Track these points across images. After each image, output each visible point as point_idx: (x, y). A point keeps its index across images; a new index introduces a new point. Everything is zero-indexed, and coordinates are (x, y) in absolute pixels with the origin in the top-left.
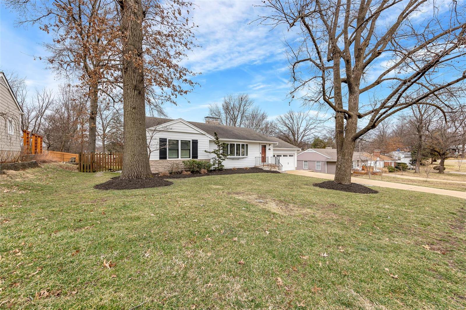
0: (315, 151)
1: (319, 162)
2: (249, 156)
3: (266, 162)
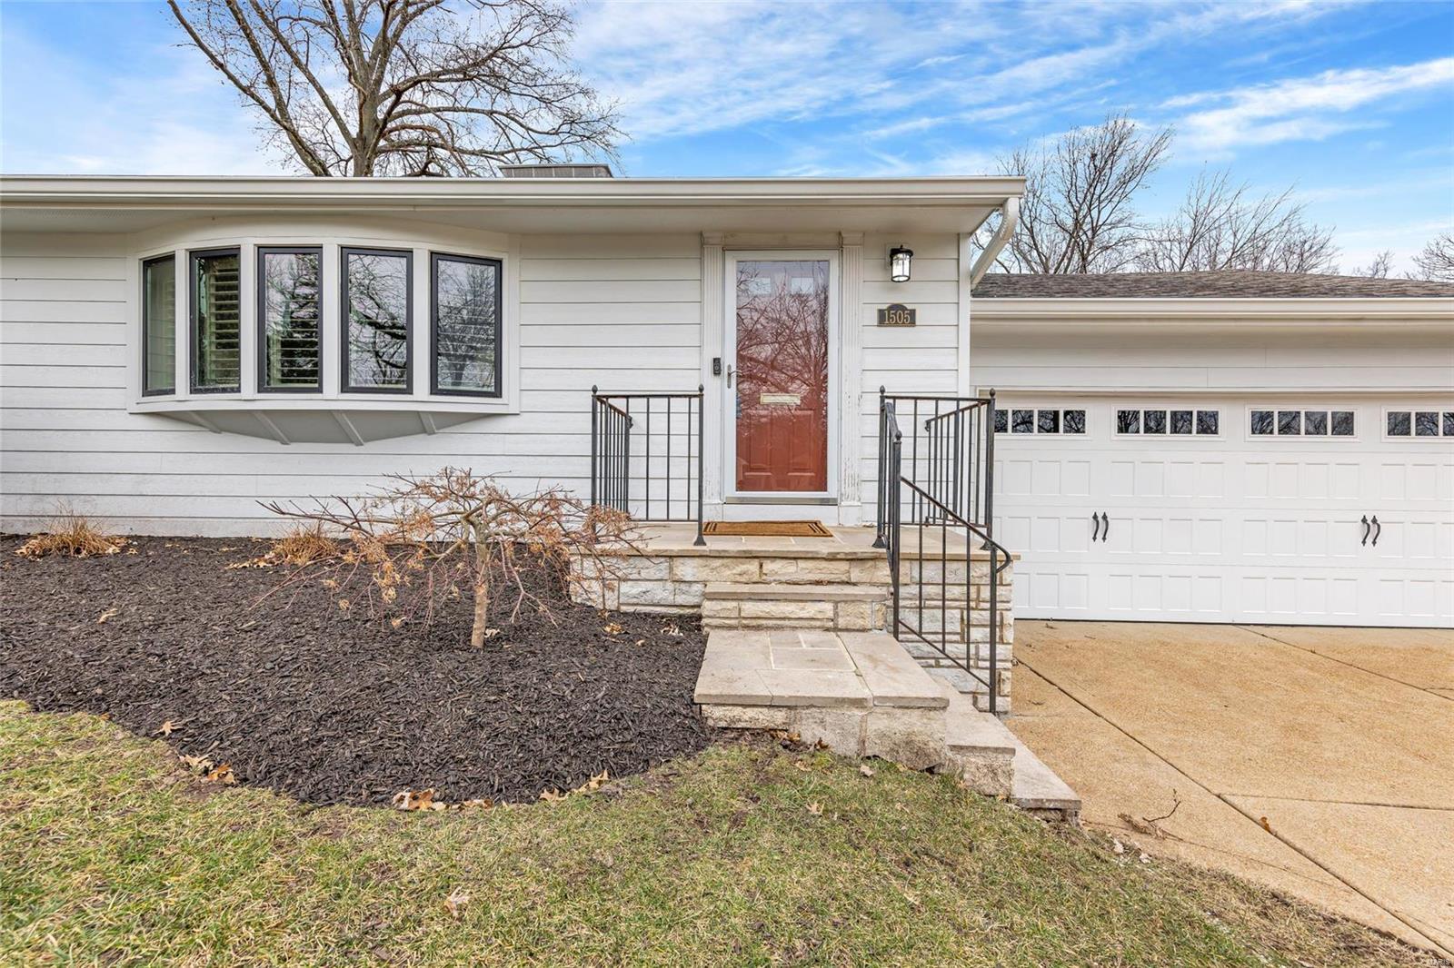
2: (529, 401)
3: (823, 488)
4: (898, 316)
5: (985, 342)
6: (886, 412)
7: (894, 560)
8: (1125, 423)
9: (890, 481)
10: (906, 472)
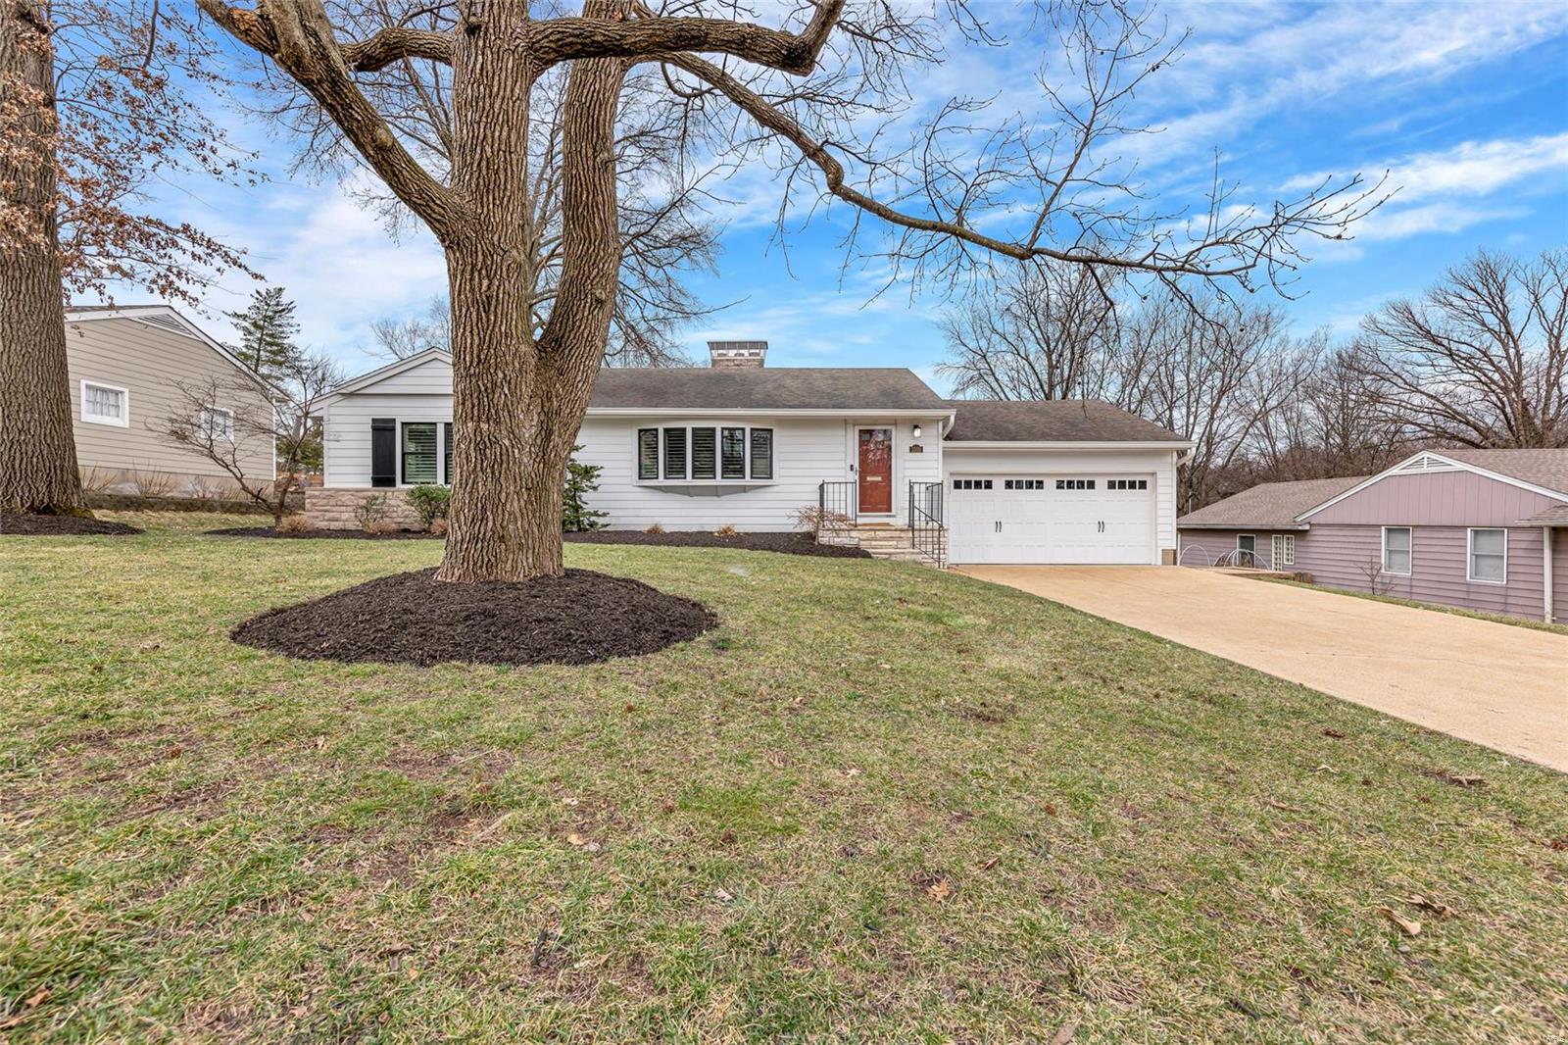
0: (1459, 466)
1: (1493, 531)
2: (782, 480)
3: (890, 511)
4: (916, 449)
5: (947, 454)
6: (911, 488)
7: (913, 530)
8: (1009, 485)
9: (912, 508)
10: (916, 504)
